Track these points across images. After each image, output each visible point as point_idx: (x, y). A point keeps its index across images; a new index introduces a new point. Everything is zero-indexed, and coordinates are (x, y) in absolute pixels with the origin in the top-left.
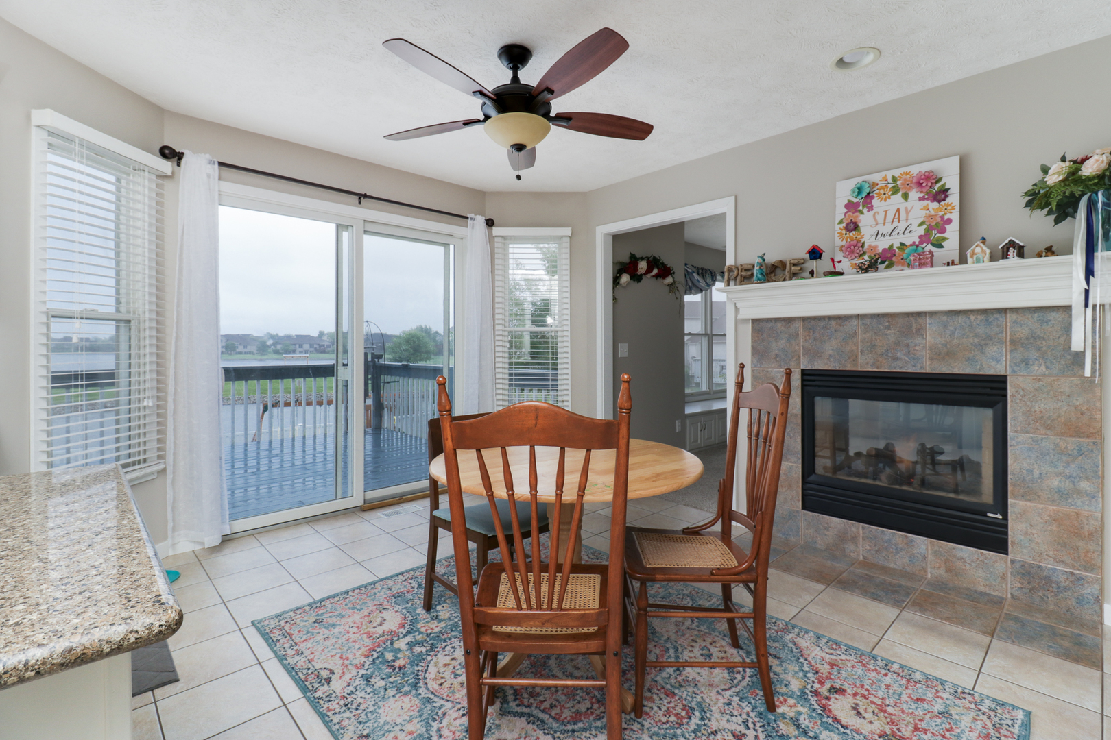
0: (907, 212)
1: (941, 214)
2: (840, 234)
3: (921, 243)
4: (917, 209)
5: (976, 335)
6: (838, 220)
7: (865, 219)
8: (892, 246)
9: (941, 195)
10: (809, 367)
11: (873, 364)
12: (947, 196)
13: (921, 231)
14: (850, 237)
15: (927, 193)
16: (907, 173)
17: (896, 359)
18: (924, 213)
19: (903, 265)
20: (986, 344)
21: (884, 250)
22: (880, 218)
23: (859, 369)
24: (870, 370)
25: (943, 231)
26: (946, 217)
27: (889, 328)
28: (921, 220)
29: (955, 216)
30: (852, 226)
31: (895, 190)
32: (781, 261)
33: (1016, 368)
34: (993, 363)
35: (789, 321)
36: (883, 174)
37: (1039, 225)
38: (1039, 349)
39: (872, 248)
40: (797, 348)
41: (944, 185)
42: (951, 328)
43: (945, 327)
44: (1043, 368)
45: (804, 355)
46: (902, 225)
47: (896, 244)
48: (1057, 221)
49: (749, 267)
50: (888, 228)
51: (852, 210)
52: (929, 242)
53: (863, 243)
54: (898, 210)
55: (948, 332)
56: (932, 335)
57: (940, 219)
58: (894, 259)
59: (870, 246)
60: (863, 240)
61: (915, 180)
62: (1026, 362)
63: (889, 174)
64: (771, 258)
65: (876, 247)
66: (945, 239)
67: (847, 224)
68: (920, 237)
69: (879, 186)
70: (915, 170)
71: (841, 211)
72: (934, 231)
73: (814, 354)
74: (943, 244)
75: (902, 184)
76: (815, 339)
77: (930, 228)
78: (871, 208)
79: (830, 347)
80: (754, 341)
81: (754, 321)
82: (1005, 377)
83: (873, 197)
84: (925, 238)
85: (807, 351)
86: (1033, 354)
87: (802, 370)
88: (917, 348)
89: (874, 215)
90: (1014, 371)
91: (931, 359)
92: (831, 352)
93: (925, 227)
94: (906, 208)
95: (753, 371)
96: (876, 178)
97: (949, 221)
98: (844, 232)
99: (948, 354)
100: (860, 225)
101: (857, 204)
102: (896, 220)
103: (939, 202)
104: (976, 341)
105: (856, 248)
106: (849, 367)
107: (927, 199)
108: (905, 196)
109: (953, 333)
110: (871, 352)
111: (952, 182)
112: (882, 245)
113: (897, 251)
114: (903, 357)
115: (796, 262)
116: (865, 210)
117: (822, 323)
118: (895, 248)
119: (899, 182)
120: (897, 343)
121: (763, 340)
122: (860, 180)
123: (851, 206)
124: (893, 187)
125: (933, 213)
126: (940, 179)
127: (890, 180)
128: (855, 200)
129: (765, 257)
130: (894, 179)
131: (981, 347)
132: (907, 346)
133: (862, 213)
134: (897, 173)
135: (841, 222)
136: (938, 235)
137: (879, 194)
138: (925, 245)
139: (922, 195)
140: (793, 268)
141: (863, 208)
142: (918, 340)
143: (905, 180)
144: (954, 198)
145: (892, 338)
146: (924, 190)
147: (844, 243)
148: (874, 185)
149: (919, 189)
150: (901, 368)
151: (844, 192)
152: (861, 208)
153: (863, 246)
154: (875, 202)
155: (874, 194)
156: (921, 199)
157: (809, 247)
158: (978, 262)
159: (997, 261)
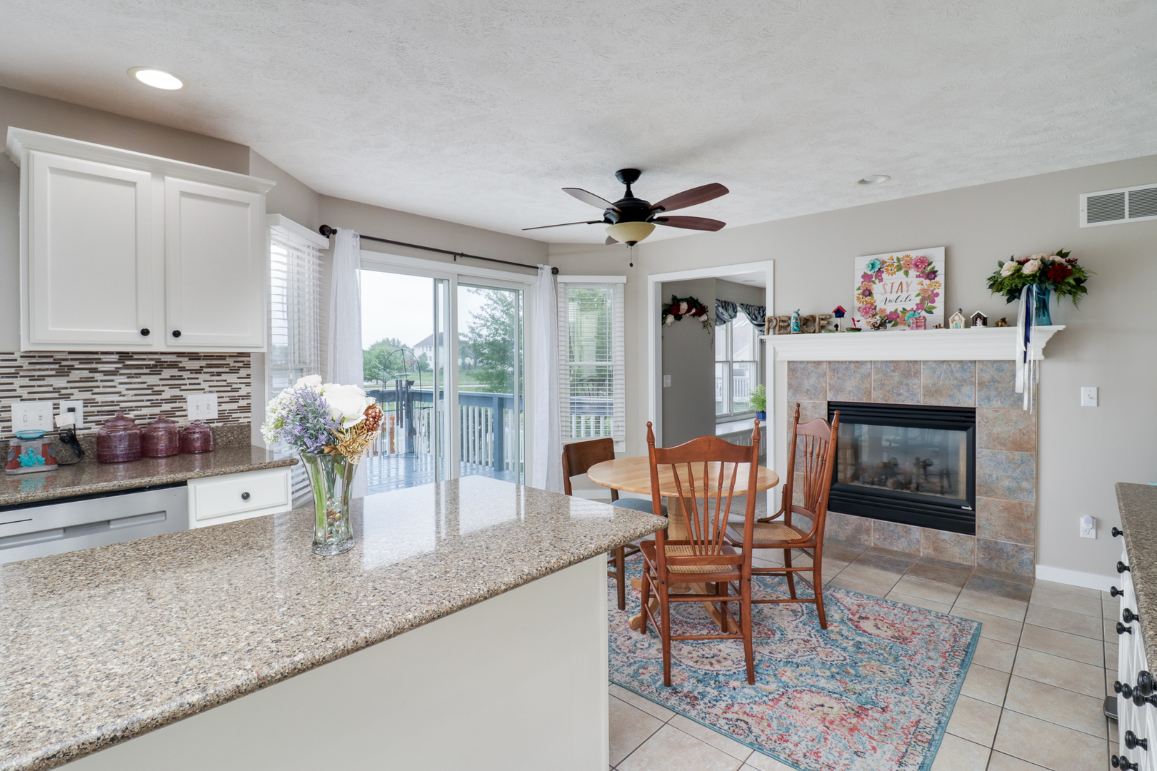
0: (908, 286)
1: (932, 289)
2: (858, 298)
3: (918, 309)
4: (915, 283)
5: (956, 379)
6: (856, 287)
7: (877, 288)
8: (897, 310)
9: (932, 275)
10: (834, 400)
11: (883, 398)
12: (936, 276)
13: (918, 300)
14: (866, 301)
15: (922, 272)
16: (908, 256)
17: (900, 395)
18: (920, 287)
19: (905, 325)
20: (962, 385)
21: (891, 312)
22: (888, 288)
23: (872, 402)
24: (880, 402)
25: (933, 301)
26: (935, 292)
27: (894, 371)
28: (918, 292)
29: (941, 291)
30: (867, 293)
31: (899, 268)
32: (812, 316)
33: (982, 403)
34: (967, 399)
35: (818, 363)
36: (890, 255)
38: (997, 389)
39: (883, 311)
40: (824, 384)
41: (934, 268)
42: (938, 373)
43: (934, 372)
44: (999, 402)
45: (830, 390)
46: (904, 295)
47: (900, 309)
48: (1009, 301)
49: (785, 319)
50: (894, 296)
51: (867, 280)
52: (923, 309)
53: (876, 307)
54: (901, 283)
55: (936, 376)
56: (925, 378)
57: (931, 293)
58: (898, 319)
59: (881, 309)
60: (875, 304)
61: (913, 263)
62: (988, 399)
63: (895, 255)
64: (805, 313)
65: (885, 310)
66: (934, 308)
67: (864, 291)
68: (917, 305)
69: (887, 264)
70: (915, 254)
71: (858, 281)
72: (927, 300)
73: (840, 390)
74: (933, 311)
75: (904, 264)
76: (839, 378)
77: (924, 299)
78: (881, 280)
79: (850, 385)
80: (789, 378)
81: (789, 362)
82: (975, 408)
83: (883, 272)
84: (920, 306)
85: (832, 387)
86: (993, 393)
87: (829, 402)
88: (914, 387)
89: (884, 285)
90: (980, 405)
91: (924, 395)
92: (851, 388)
93: (920, 297)
94: (907, 283)
95: (788, 402)
96: (885, 257)
97: (937, 295)
98: (861, 296)
99: (936, 391)
100: (873, 292)
101: (871, 276)
102: (899, 291)
103: (930, 280)
104: (955, 382)
105: (870, 310)
106: (864, 400)
107: (922, 277)
108: (907, 273)
109: (939, 377)
110: (881, 389)
111: (939, 266)
112: (889, 309)
113: (900, 314)
114: (904, 393)
115: (824, 317)
116: (877, 281)
117: (844, 366)
118: (899, 312)
119: (902, 262)
120: (900, 383)
121: (797, 378)
122: (873, 257)
123: (866, 277)
124: (898, 266)
125: (926, 287)
126: (930, 264)
127: (895, 260)
128: (870, 273)
129: (799, 313)
130: (898, 260)
131: (959, 387)
132: (908, 385)
133: (875, 283)
134: (900, 255)
135: (859, 289)
136: (930, 304)
137: (887, 270)
138: (920, 311)
139: (918, 274)
140: (821, 322)
141: (876, 279)
142: (916, 381)
143: (906, 261)
144: (940, 278)
145: (897, 379)
146: (920, 270)
147: (861, 305)
148: (884, 262)
149: (916, 269)
150: (903, 401)
151: (862, 266)
152: (874, 279)
153: (875, 309)
154: (884, 275)
155: (883, 269)
156: (918, 276)
157: (835, 308)
158: (957, 327)
159: (970, 327)
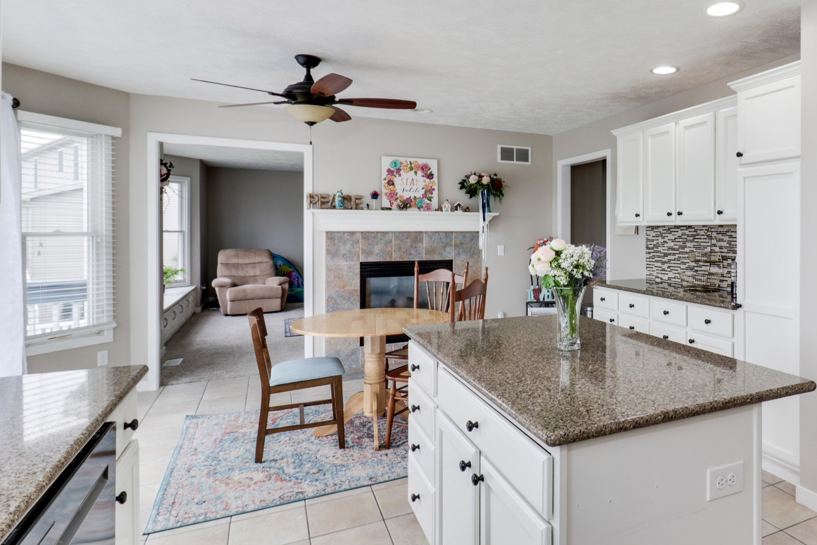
0: (417, 182)
1: (431, 185)
2: (385, 186)
3: (423, 197)
4: (421, 181)
5: (443, 243)
6: (383, 178)
7: (397, 180)
8: (410, 197)
9: (430, 176)
10: (365, 261)
11: (400, 257)
12: (433, 177)
13: (423, 192)
14: (390, 189)
15: (426, 174)
16: (416, 162)
17: (411, 254)
18: (424, 183)
19: (416, 207)
20: (446, 247)
21: (407, 199)
22: (405, 181)
23: (393, 260)
24: (398, 260)
25: (432, 194)
26: (433, 187)
27: (407, 238)
28: (422, 187)
29: (436, 187)
30: (391, 183)
31: (411, 169)
32: (349, 196)
33: (456, 257)
34: (448, 255)
35: (352, 233)
36: (406, 159)
37: (462, 197)
38: (463, 248)
39: (402, 197)
40: (358, 249)
41: (431, 172)
42: (433, 239)
43: (431, 238)
44: (464, 256)
45: (362, 254)
46: (415, 188)
47: (412, 197)
48: (471, 197)
49: (326, 196)
50: (408, 188)
51: (391, 174)
52: (426, 198)
53: (397, 193)
54: (413, 179)
55: (432, 241)
56: (425, 243)
57: (430, 188)
58: (412, 204)
59: (400, 195)
60: (396, 192)
61: (420, 166)
62: (459, 254)
63: (409, 160)
64: (345, 193)
65: (403, 196)
66: (432, 198)
67: (389, 181)
68: (423, 195)
69: (403, 165)
70: (421, 162)
71: (384, 174)
72: (429, 191)
73: (369, 253)
74: (432, 199)
75: (414, 167)
76: (369, 244)
77: (426, 191)
78: (400, 175)
79: (377, 249)
80: (327, 245)
81: (327, 233)
82: (452, 260)
83: (401, 170)
84: (425, 196)
85: (364, 251)
86: (461, 250)
87: (361, 263)
88: (420, 248)
89: (402, 179)
90: (455, 258)
91: (426, 254)
92: (378, 252)
93: (424, 190)
94: (416, 180)
95: (327, 265)
96: (402, 160)
97: (434, 190)
98: (387, 185)
99: (432, 251)
100: (395, 183)
101: (393, 172)
102: (412, 184)
103: (430, 179)
104: (443, 245)
105: (392, 195)
106: (388, 260)
107: (425, 177)
108: (416, 173)
109: (434, 242)
110: (399, 251)
111: (434, 171)
112: (406, 196)
113: (413, 200)
114: (414, 253)
115: (359, 197)
116: (397, 176)
117: (373, 235)
118: (412, 198)
119: (413, 165)
120: (411, 246)
121: (334, 245)
122: (395, 158)
123: (390, 172)
124: (410, 167)
125: (427, 184)
126: (430, 169)
127: (409, 163)
128: (392, 169)
130: (411, 163)
131: (444, 247)
132: (416, 247)
133: (396, 177)
134: (412, 160)
135: (385, 179)
136: (430, 195)
137: (404, 169)
138: (424, 199)
139: (423, 174)
140: (357, 201)
141: (396, 173)
142: (420, 244)
143: (416, 165)
144: (435, 179)
145: (409, 244)
146: (425, 172)
147: (387, 191)
148: (401, 163)
149: (422, 171)
150: (413, 259)
151: (387, 163)
152: (395, 174)
153: (397, 194)
154: (402, 172)
155: (401, 168)
156: (423, 176)
157: (371, 191)
158: (447, 211)
159: (454, 211)
